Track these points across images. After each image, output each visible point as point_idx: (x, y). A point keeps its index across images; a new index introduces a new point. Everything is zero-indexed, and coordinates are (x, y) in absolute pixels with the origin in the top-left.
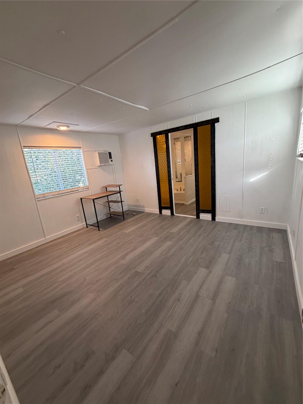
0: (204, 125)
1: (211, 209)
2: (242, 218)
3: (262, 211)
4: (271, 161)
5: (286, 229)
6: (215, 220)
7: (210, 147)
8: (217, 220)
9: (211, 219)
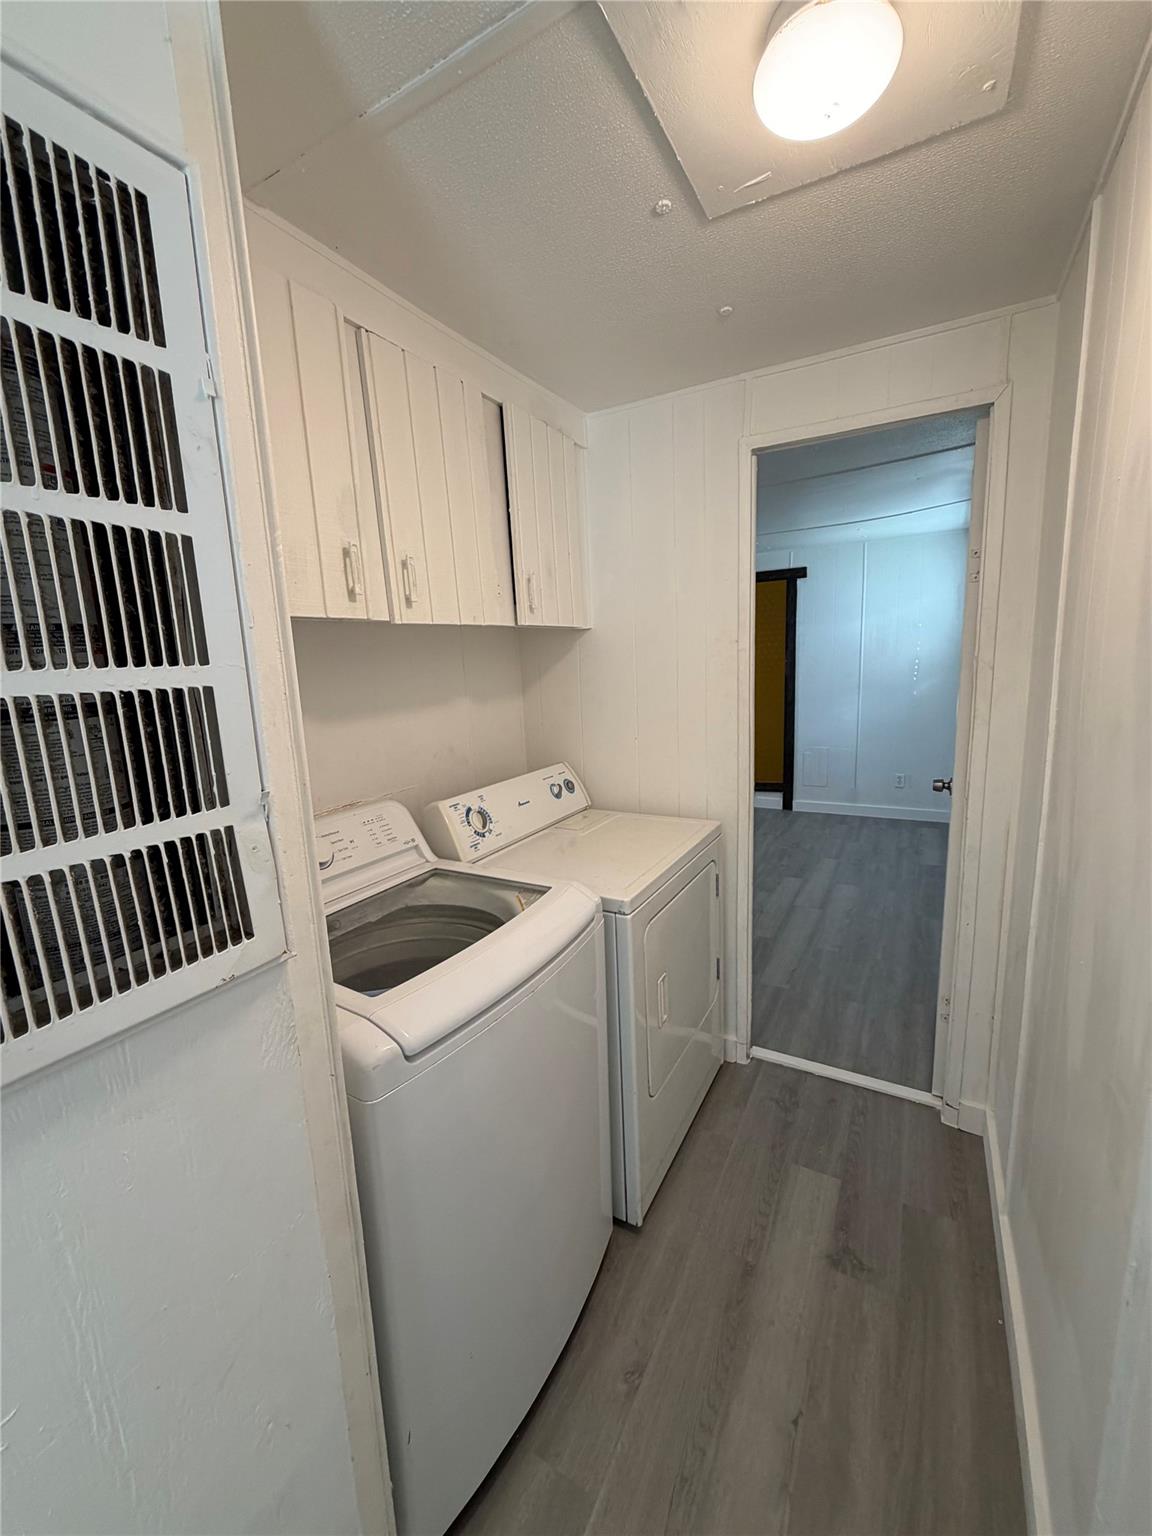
0: (772, 580)
1: (781, 781)
2: (854, 800)
3: (899, 782)
4: (917, 664)
5: (946, 821)
6: (791, 808)
7: (784, 631)
8: (796, 807)
9: (780, 807)
